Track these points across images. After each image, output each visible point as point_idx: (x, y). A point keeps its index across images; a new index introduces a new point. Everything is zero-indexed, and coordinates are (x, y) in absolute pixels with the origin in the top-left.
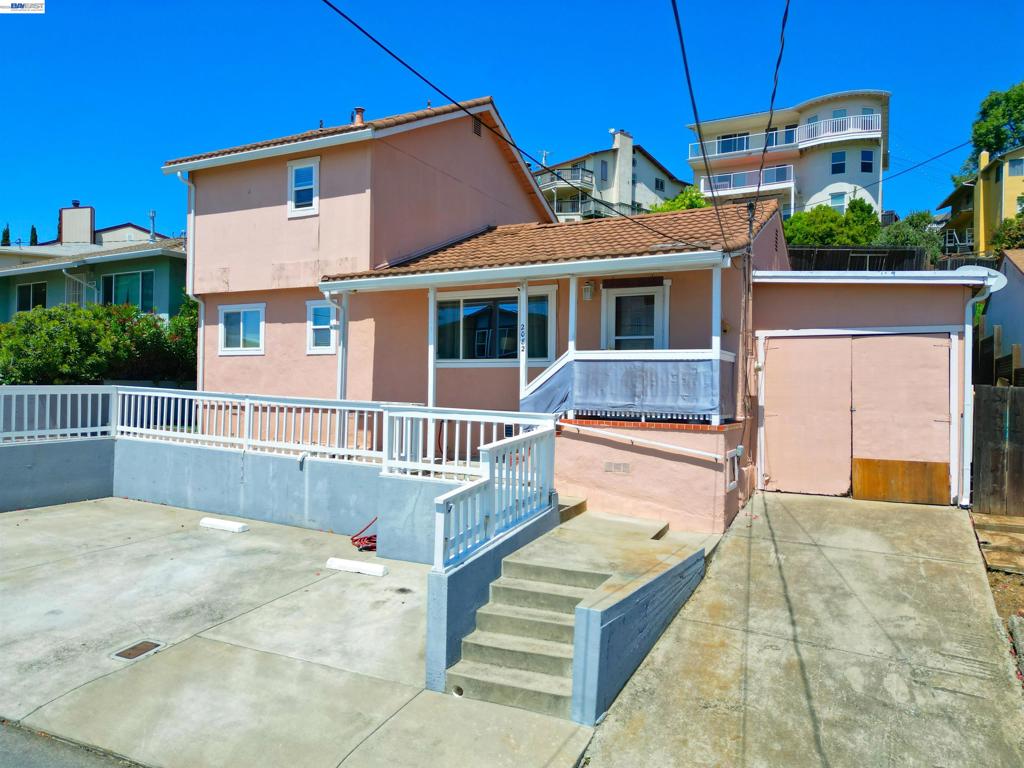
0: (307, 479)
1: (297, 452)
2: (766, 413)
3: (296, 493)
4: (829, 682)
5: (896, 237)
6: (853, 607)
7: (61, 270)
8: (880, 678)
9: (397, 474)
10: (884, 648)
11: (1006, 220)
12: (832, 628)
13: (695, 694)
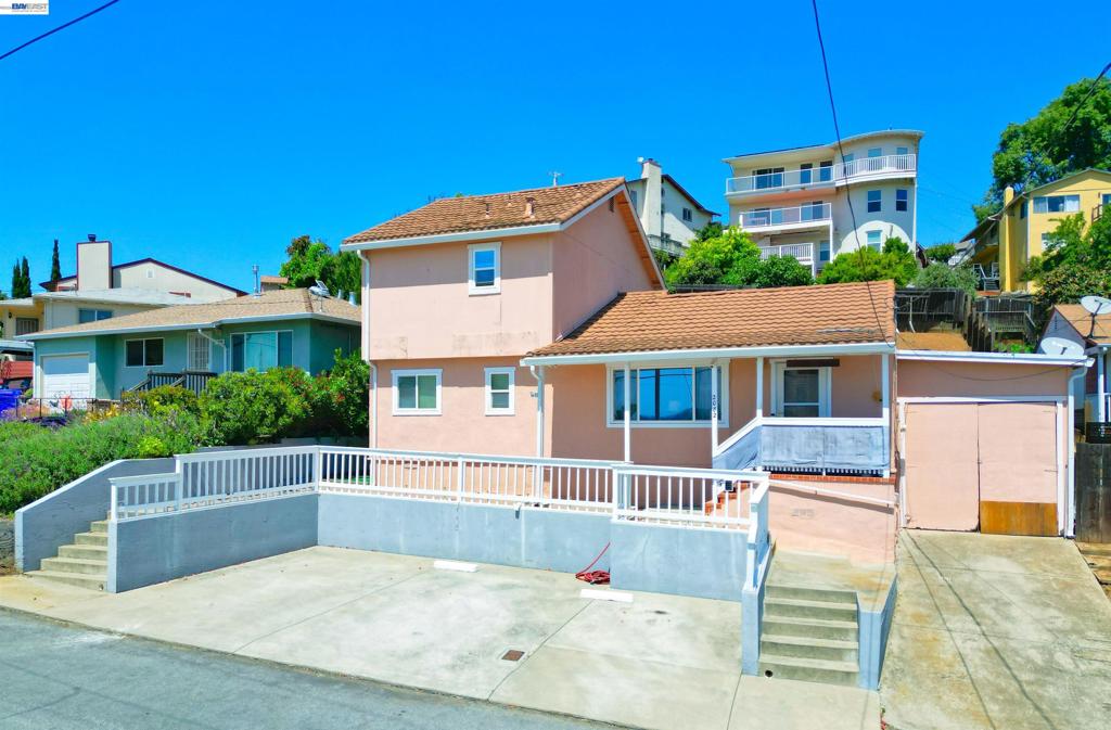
0: (523, 527)
1: (510, 503)
2: (907, 465)
3: (513, 538)
4: (1019, 659)
5: (935, 279)
6: (1015, 612)
7: (197, 330)
8: (1051, 655)
9: (625, 521)
10: (1047, 637)
11: (1033, 258)
12: (1007, 626)
13: (932, 670)
